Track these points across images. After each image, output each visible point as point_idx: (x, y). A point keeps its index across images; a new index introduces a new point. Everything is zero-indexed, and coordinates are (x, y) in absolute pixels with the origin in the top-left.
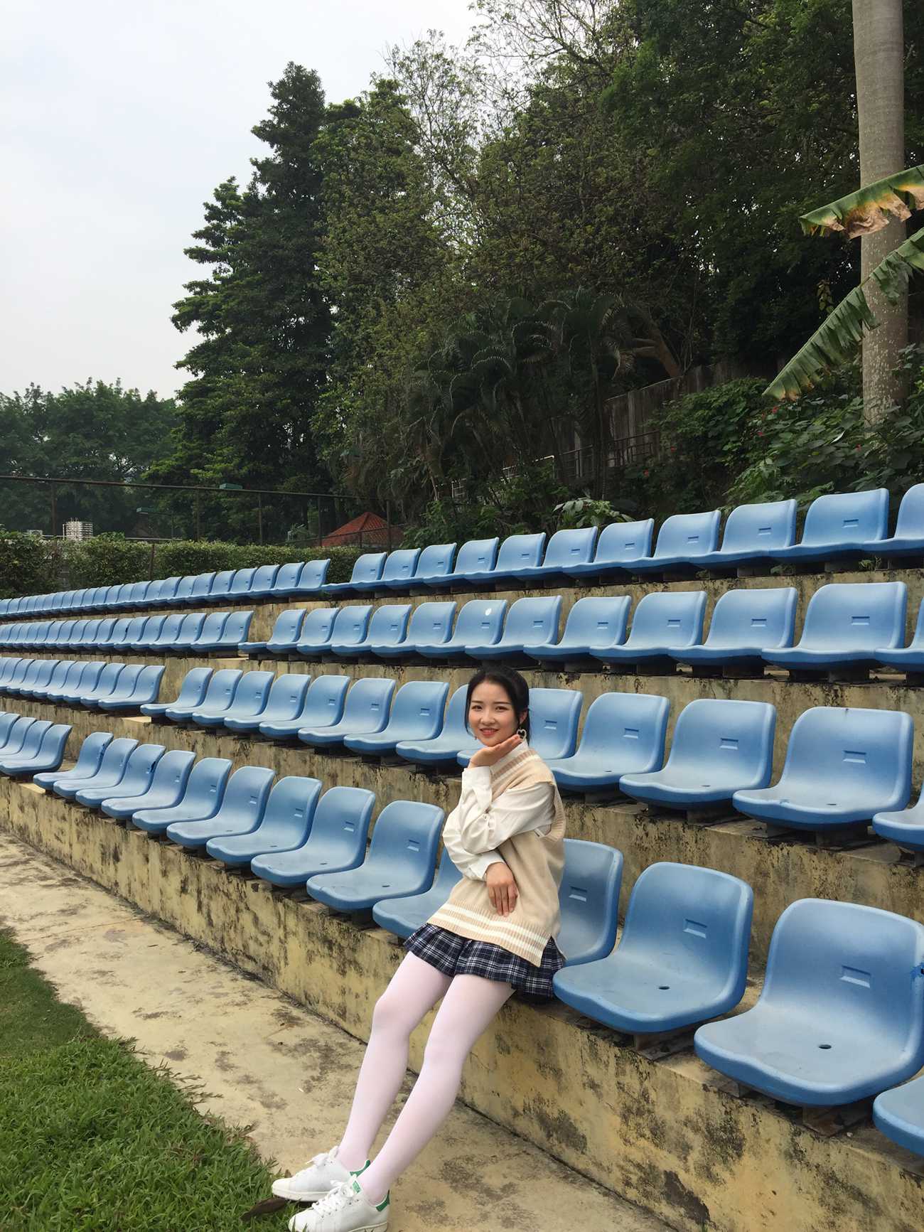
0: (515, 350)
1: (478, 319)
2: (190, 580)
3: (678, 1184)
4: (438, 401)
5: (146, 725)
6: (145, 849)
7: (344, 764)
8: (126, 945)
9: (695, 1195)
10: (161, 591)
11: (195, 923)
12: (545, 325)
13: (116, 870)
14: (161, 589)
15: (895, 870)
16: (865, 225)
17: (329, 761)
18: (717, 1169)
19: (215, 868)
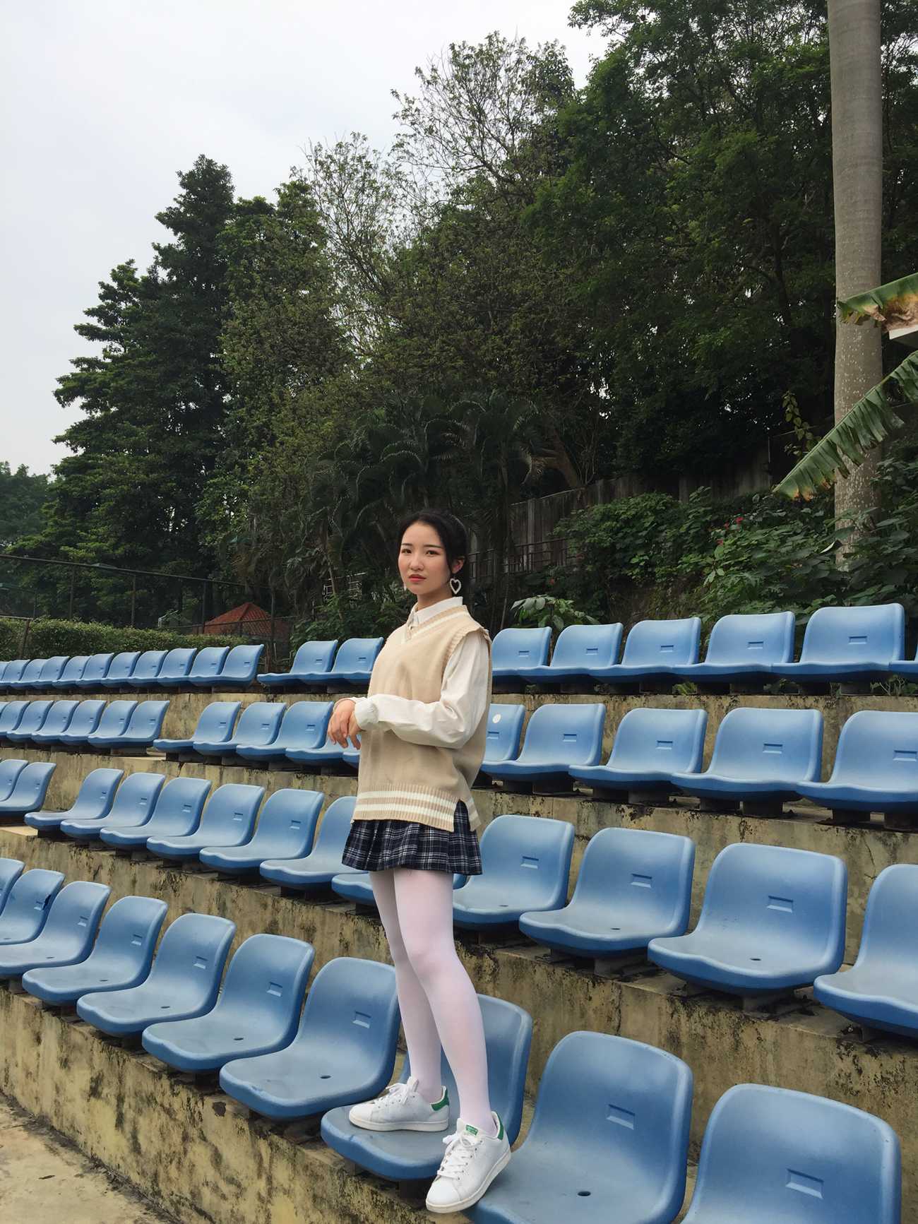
0: (426, 446)
1: (389, 413)
2: (80, 660)
4: (343, 492)
5: (30, 839)
6: (37, 1025)
7: (328, 915)
8: (8, 1174)
10: (42, 672)
12: (458, 424)
14: (44, 669)
16: (904, 318)
17: (304, 908)
19: (151, 1068)
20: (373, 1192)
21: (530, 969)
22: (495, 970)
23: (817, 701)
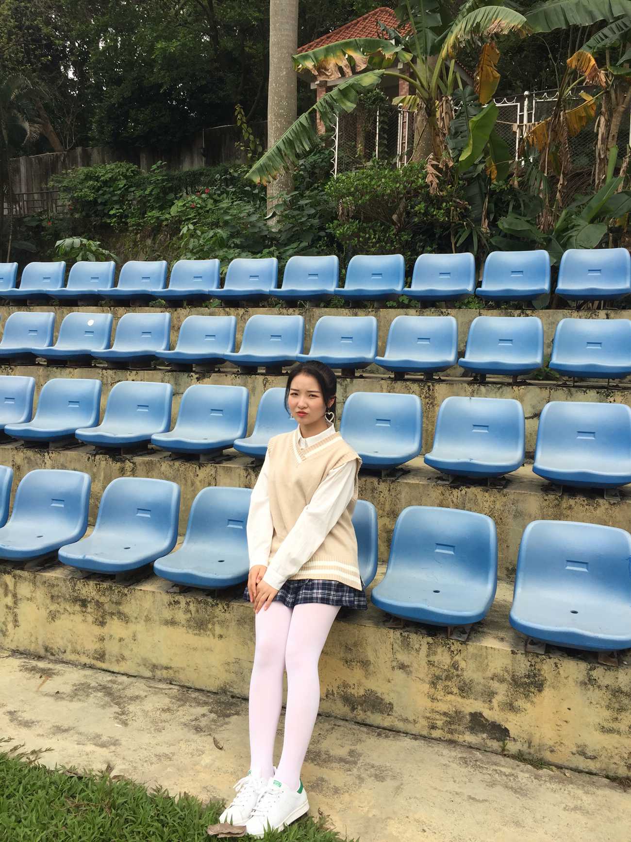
3: (482, 719)
9: (498, 723)
15: (546, 498)
16: (327, 73)
18: (520, 703)
20: (96, 584)
21: (158, 465)
22: (133, 468)
23: (294, 311)
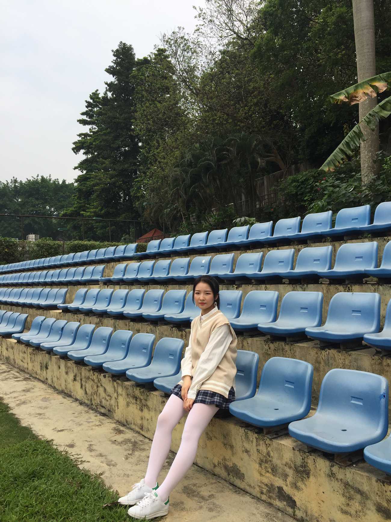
0: (216, 159)
1: (200, 146)
2: (79, 254)
3: (283, 492)
4: (184, 180)
5: (60, 313)
6: (59, 363)
7: (143, 325)
8: (50, 403)
9: (290, 496)
10: (67, 259)
11: (79, 393)
12: (228, 148)
13: (47, 373)
15: (373, 358)
16: (357, 99)
17: (137, 324)
18: (299, 484)
19: (88, 369)
